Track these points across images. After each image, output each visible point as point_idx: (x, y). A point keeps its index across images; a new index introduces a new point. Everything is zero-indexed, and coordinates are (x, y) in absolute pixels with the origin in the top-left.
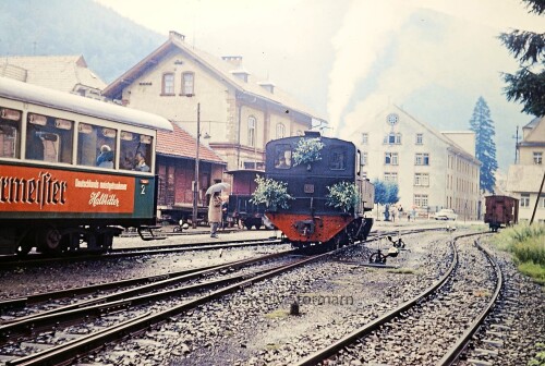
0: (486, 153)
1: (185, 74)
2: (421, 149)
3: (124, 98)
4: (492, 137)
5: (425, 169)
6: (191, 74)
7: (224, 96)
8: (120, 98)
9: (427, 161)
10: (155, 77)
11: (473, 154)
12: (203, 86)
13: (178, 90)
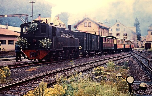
0: (138, 31)
1: (89, 23)
2: (125, 32)
3: (77, 27)
4: (139, 27)
5: (126, 36)
6: (90, 23)
7: (97, 27)
8: (76, 27)
9: (126, 35)
10: (83, 23)
11: (136, 32)
12: (93, 25)
13: (88, 26)
